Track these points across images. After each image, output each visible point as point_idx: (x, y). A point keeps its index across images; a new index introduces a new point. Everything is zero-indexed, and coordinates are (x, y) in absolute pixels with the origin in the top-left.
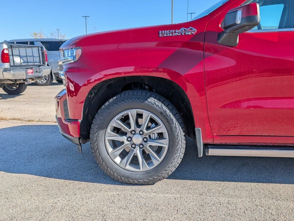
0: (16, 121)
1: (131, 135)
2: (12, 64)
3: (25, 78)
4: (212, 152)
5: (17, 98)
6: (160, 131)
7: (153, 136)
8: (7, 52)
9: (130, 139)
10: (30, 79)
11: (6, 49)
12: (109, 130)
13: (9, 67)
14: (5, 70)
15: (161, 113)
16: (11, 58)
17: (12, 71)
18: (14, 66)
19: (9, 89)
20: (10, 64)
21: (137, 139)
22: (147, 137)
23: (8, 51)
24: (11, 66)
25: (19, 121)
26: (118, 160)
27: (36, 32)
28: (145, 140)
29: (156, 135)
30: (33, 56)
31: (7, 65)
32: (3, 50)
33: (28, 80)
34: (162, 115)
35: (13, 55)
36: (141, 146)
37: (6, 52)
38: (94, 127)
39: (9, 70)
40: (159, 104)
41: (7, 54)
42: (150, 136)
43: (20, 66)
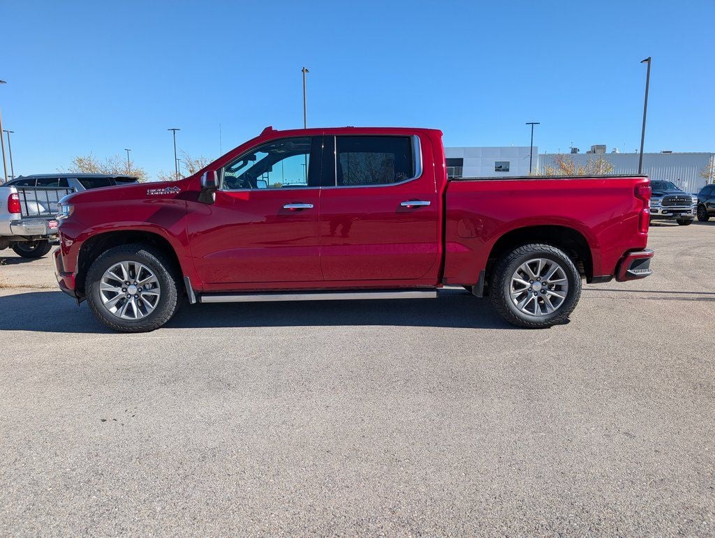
0: (25, 288)
1: (126, 286)
2: (24, 213)
3: (44, 233)
4: (205, 299)
5: (35, 262)
6: (152, 281)
7: (147, 286)
8: (17, 198)
9: (125, 290)
10: (53, 234)
11: (16, 194)
12: (103, 282)
13: (20, 218)
14: (15, 223)
15: (151, 264)
16: (23, 204)
17: (25, 224)
18: (28, 218)
19: (24, 250)
20: (21, 214)
21: (132, 290)
22: (142, 287)
23: (18, 196)
24: (22, 217)
25: (30, 289)
26: (114, 310)
27: (82, 158)
28: (140, 290)
29: (151, 285)
30: (48, 202)
31: (16, 216)
32: (11, 195)
33: (50, 236)
34: (152, 265)
35: (25, 201)
36: (136, 296)
37: (15, 198)
38: (88, 279)
39: (21, 223)
40: (150, 255)
41: (18, 201)
42: (144, 286)
43: (38, 217)
